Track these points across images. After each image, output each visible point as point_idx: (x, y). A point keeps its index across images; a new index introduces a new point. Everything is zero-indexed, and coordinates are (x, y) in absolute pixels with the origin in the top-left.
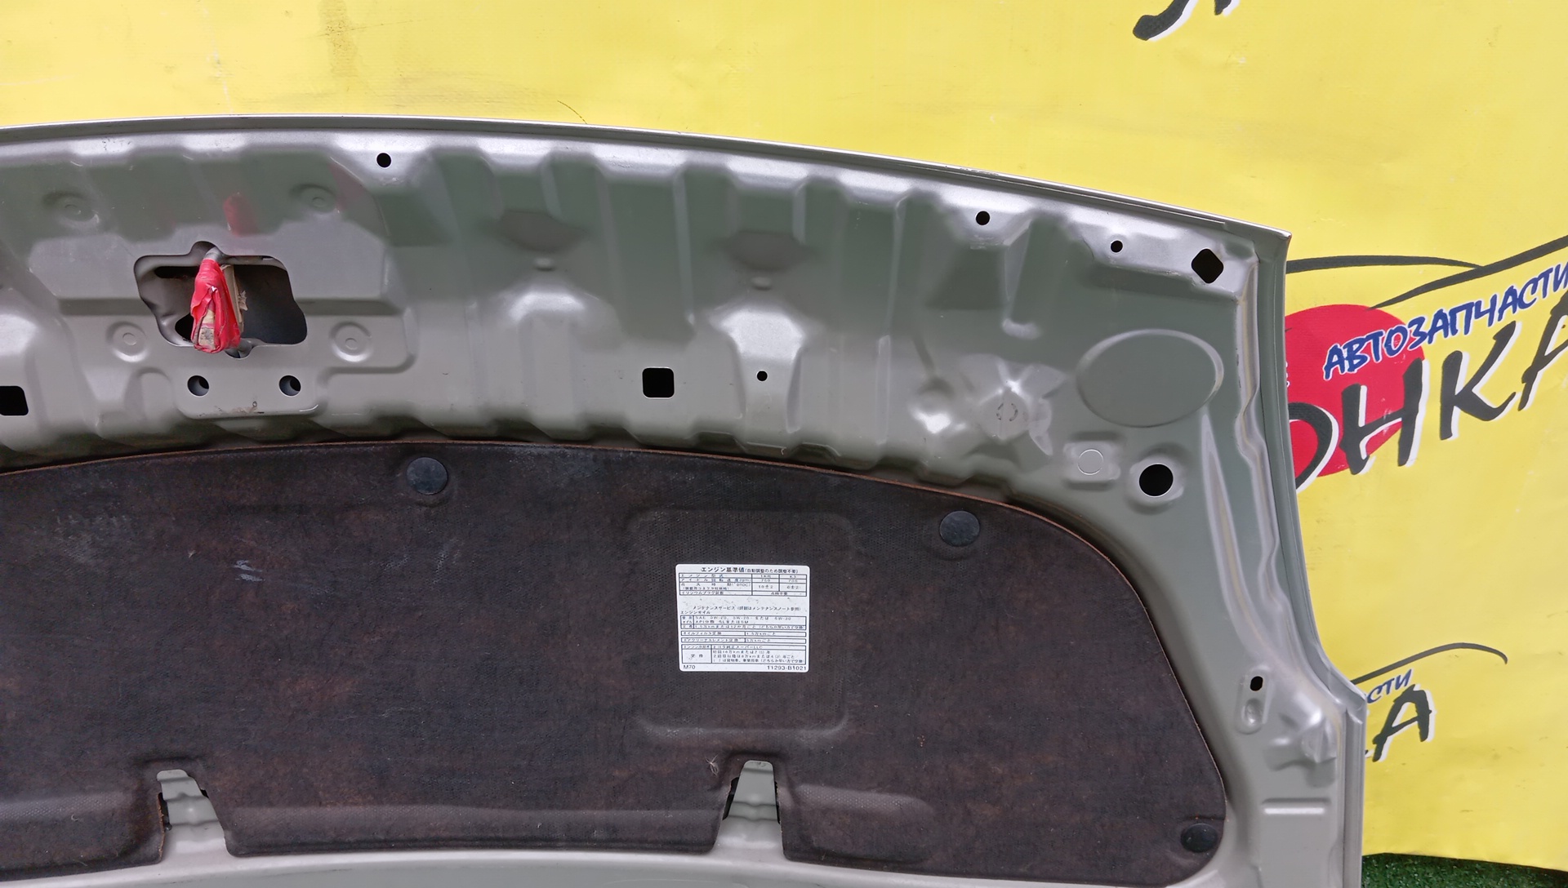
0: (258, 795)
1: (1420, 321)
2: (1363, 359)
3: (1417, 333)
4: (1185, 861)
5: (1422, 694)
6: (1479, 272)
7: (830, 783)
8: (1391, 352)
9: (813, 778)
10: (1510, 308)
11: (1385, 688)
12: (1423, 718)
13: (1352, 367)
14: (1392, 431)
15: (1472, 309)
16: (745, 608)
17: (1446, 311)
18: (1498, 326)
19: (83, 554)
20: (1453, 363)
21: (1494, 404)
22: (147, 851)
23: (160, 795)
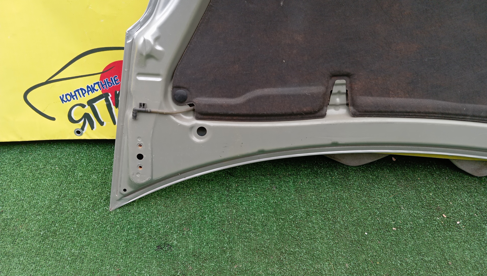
0: (369, 93)
22: (322, 112)
23: (331, 91)
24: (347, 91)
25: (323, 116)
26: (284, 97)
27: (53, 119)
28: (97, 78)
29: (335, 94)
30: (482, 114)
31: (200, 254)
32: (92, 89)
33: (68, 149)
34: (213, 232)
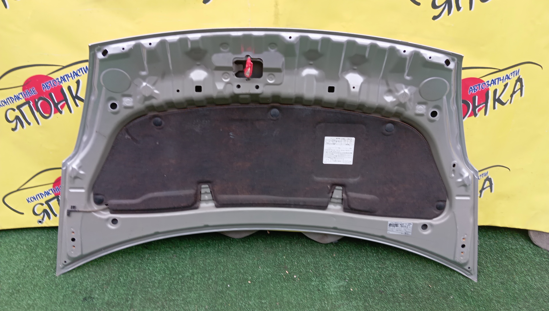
0: (224, 192)
1: (488, 82)
2: (477, 90)
3: (488, 84)
4: (437, 212)
5: (491, 179)
6: (500, 71)
7: (356, 192)
8: (482, 88)
9: (352, 191)
10: (507, 79)
11: (482, 176)
12: (491, 186)
13: (474, 91)
14: (483, 107)
15: (499, 79)
16: (339, 148)
17: (494, 80)
18: (505, 83)
19: (197, 129)
20: (495, 91)
21: (505, 102)
22: (196, 206)
23: (201, 192)
24: (211, 191)
25: (197, 208)
26: (167, 197)
27: (23, 214)
28: (51, 187)
29: (204, 194)
30: (301, 204)
31: (111, 302)
32: (48, 193)
33: (34, 234)
34: (124, 288)
